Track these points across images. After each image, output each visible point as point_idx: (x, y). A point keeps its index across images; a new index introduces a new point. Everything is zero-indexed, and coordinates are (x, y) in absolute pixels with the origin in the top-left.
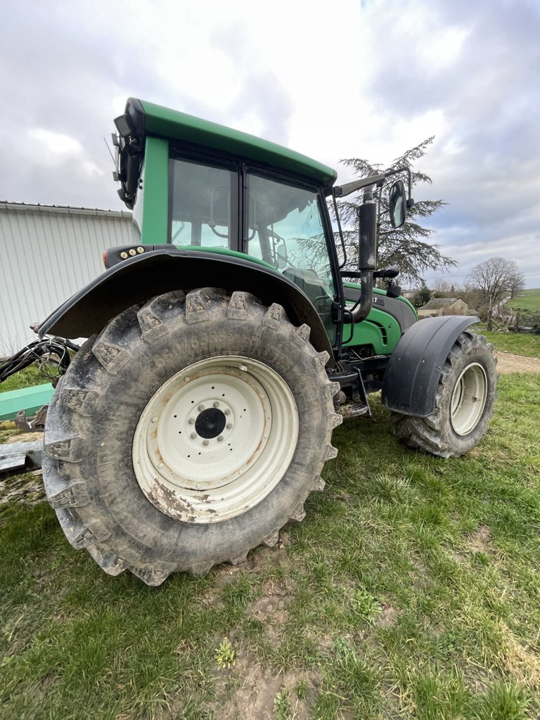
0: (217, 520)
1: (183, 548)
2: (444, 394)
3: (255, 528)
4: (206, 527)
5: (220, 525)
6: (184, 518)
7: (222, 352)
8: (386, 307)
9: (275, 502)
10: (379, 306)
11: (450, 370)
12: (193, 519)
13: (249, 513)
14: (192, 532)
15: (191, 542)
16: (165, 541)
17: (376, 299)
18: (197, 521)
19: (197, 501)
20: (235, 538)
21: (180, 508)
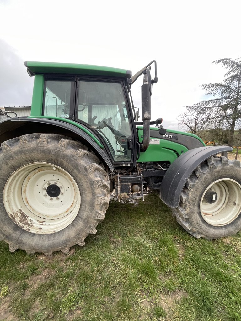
0: (40, 233)
1: (21, 240)
2: (190, 196)
3: (55, 242)
4: (34, 235)
5: (40, 235)
6: (26, 228)
7: (38, 160)
8: (179, 141)
9: (67, 233)
10: (174, 140)
11: (197, 181)
12: (29, 230)
13: (54, 234)
14: (27, 235)
15: (25, 239)
16: (14, 235)
17: (171, 136)
18: (31, 231)
19: (38, 223)
20: (44, 243)
21: (27, 224)
